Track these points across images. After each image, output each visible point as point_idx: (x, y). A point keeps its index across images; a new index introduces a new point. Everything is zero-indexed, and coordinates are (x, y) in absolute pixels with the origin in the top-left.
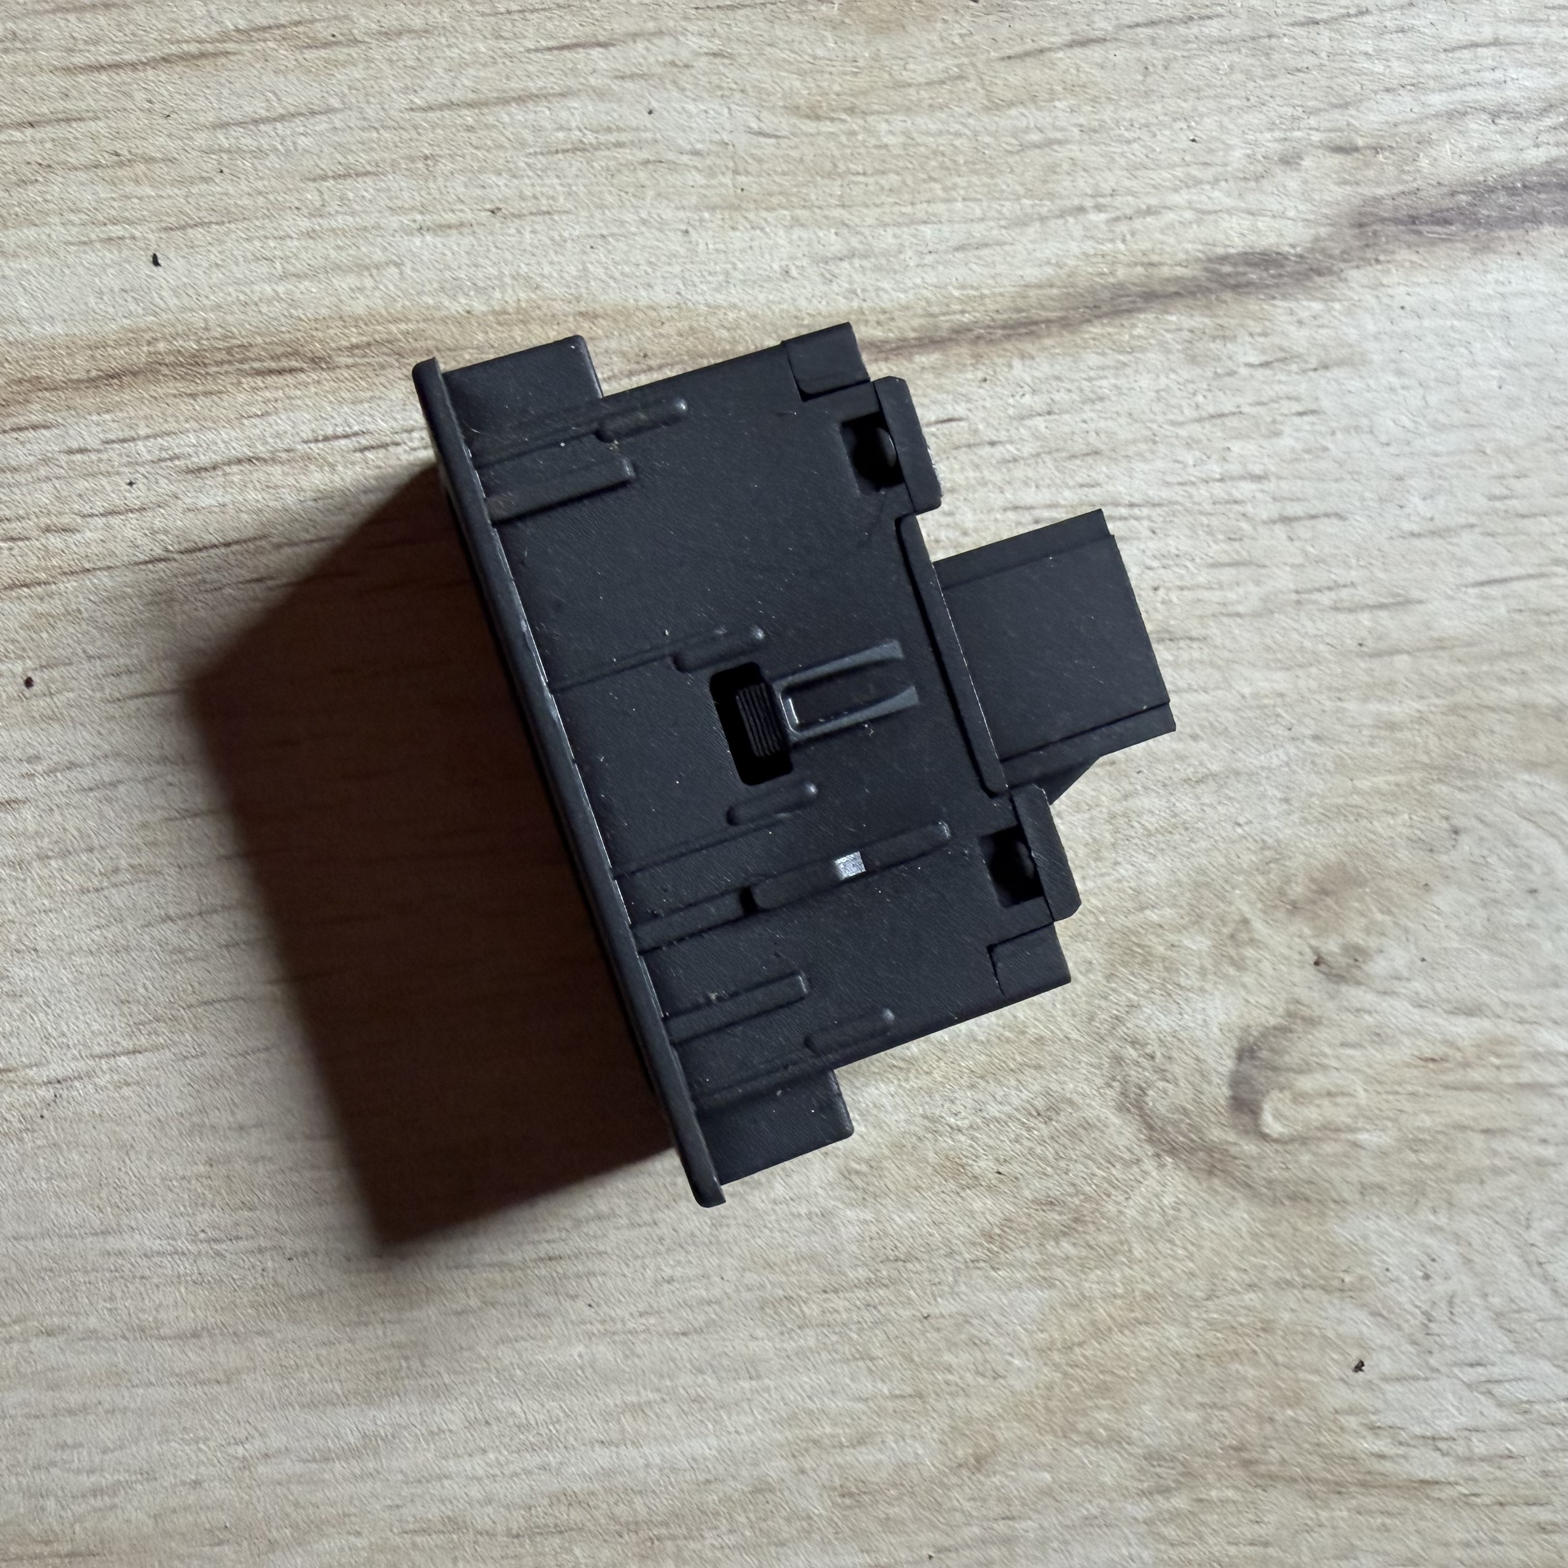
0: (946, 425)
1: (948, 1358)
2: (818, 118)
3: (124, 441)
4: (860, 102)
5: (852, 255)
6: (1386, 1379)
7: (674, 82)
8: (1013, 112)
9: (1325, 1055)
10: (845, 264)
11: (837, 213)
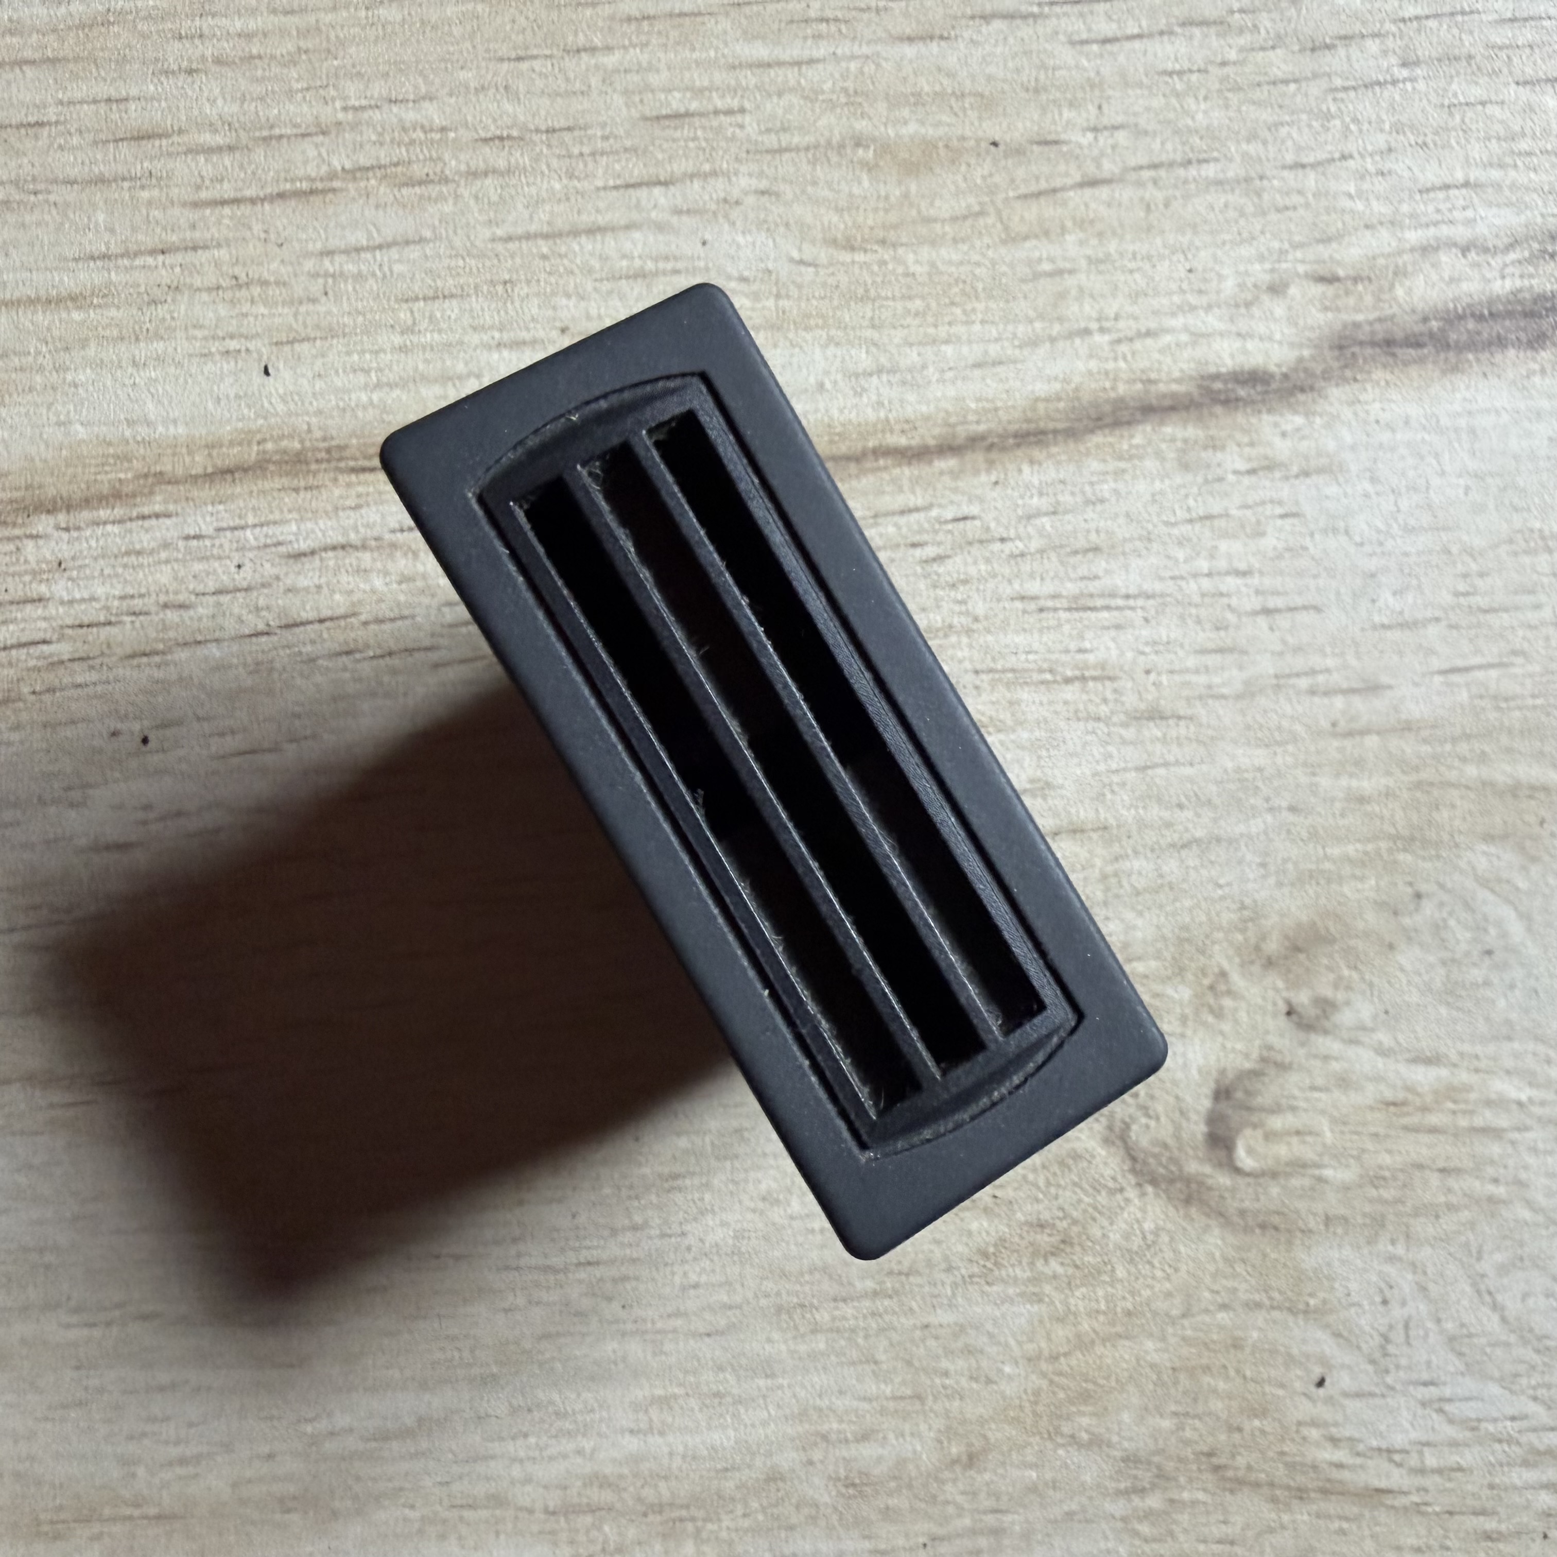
0: (961, 525)
1: (945, 1364)
2: (853, 249)
3: (235, 528)
4: (892, 236)
5: (880, 371)
6: (1346, 1395)
7: (726, 216)
8: (1028, 244)
9: (1295, 1098)
10: (875, 379)
11: (869, 333)
